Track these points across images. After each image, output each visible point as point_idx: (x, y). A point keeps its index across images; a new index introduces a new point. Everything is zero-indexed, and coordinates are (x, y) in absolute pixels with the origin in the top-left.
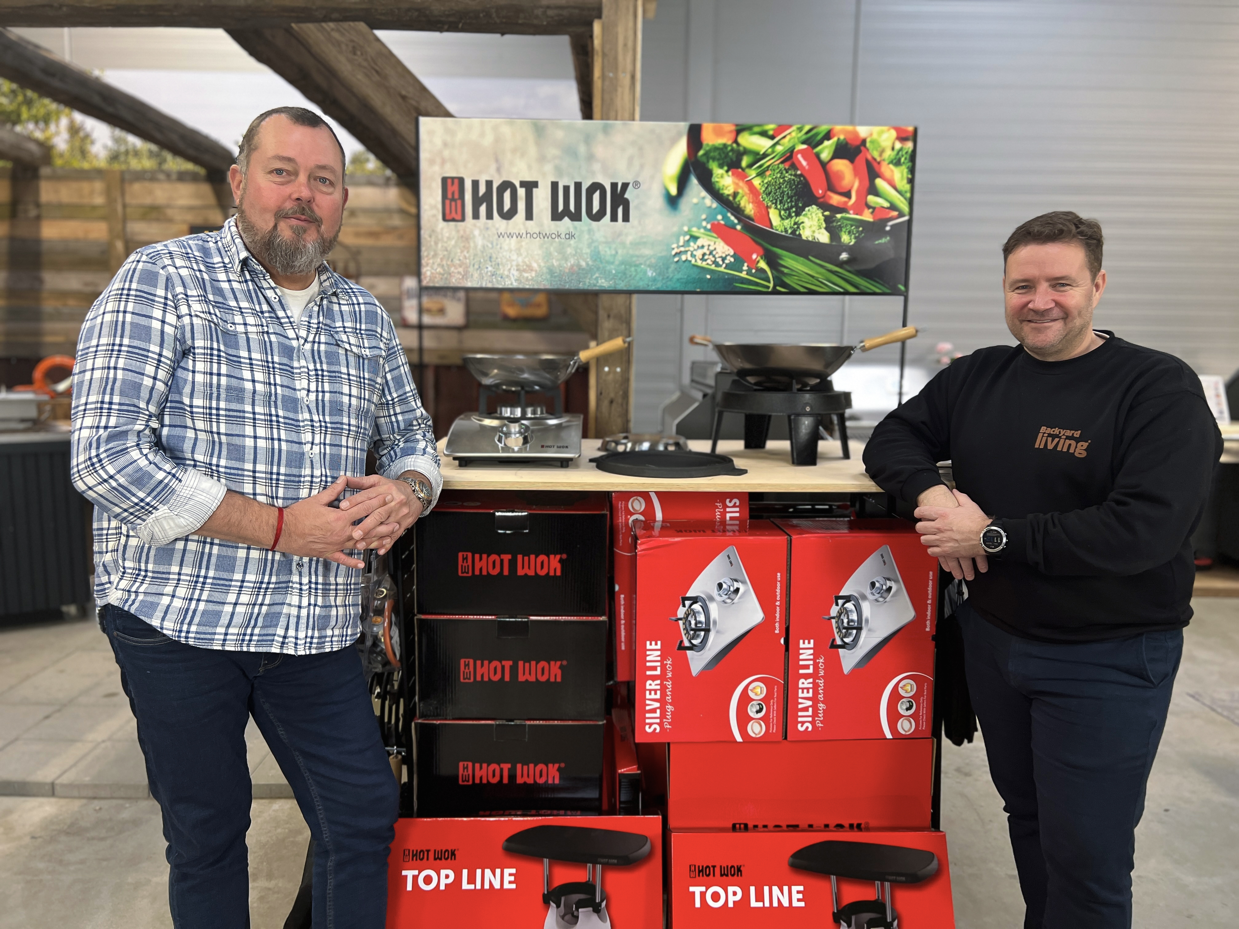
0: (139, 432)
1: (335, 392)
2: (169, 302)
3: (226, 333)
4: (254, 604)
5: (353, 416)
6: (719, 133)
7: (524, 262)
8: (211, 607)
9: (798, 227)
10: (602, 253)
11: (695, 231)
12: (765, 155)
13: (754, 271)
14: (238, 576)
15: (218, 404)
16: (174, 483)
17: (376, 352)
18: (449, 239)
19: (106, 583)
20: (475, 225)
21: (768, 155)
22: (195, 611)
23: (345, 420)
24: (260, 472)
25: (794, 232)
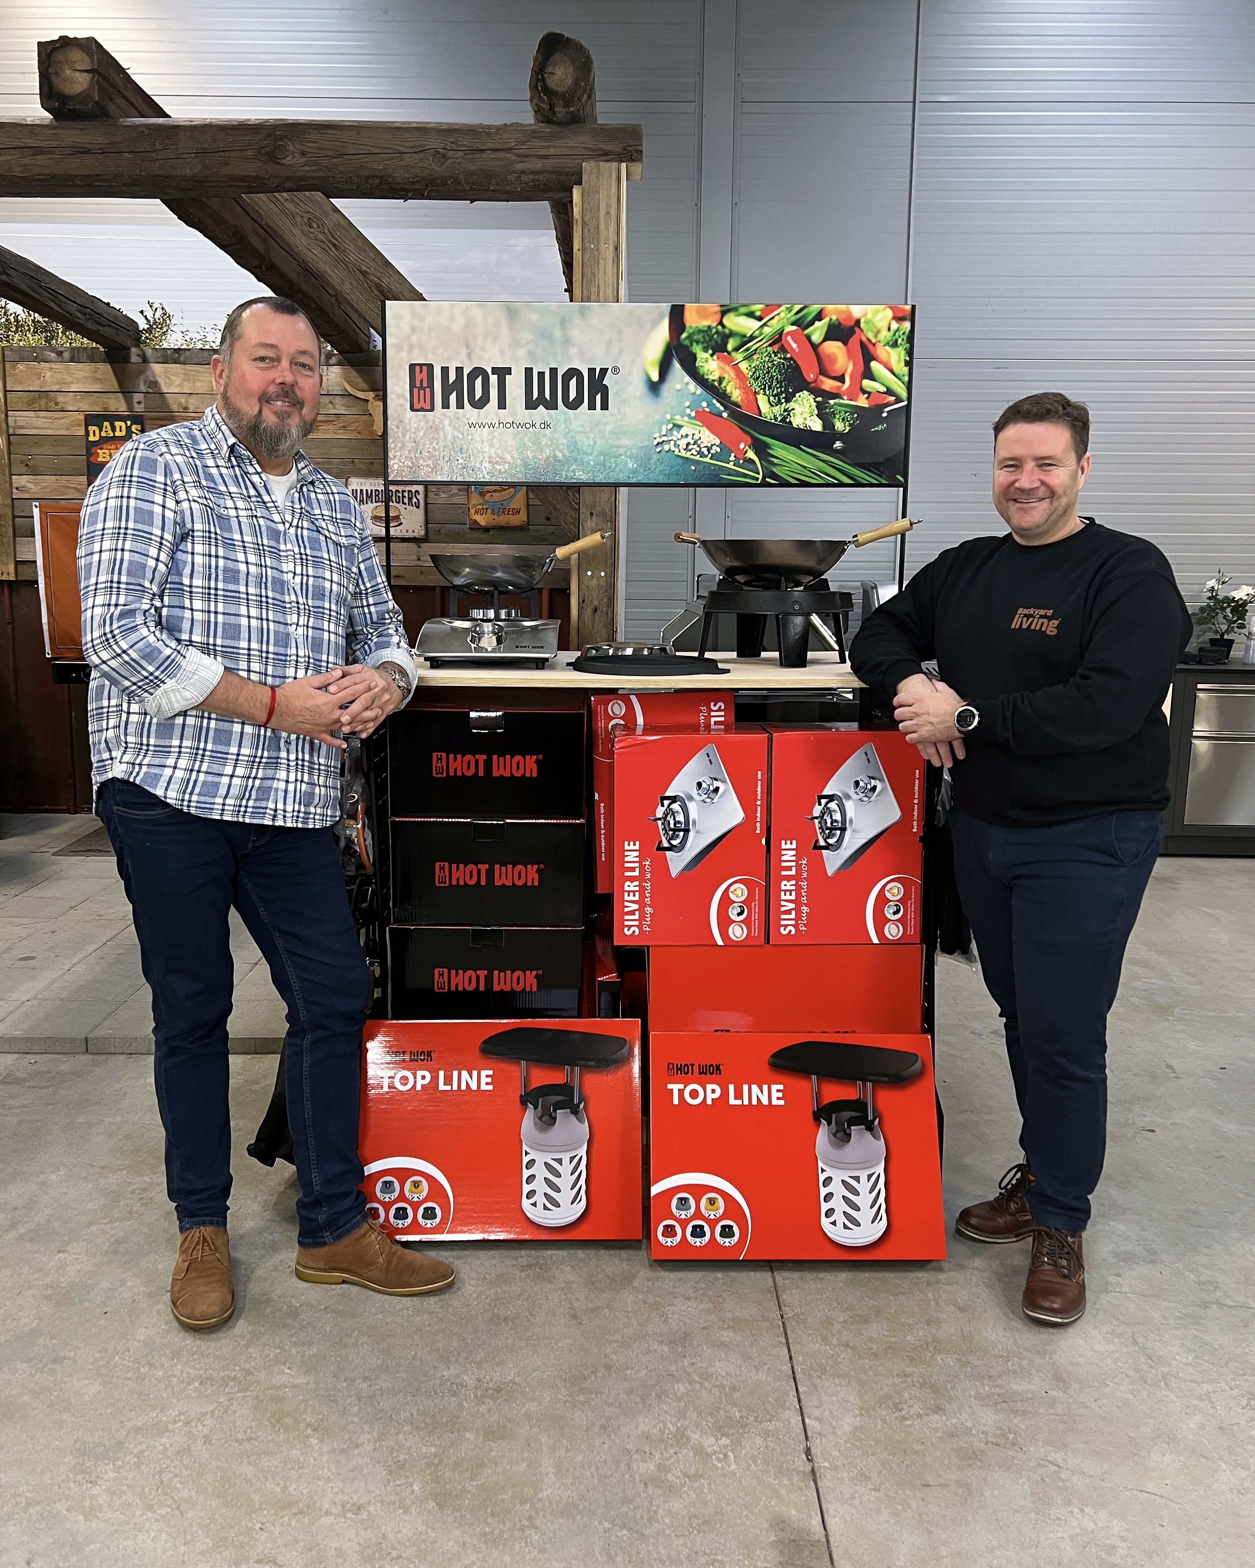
0: (146, 611)
1: (319, 577)
2: (168, 488)
3: (220, 517)
4: (249, 777)
5: (334, 601)
6: (703, 314)
7: (496, 453)
8: (210, 778)
9: (789, 415)
10: (580, 443)
11: (678, 419)
12: (752, 338)
13: (741, 461)
14: (234, 750)
15: (216, 584)
16: (179, 659)
17: (352, 541)
18: (417, 429)
19: (107, 760)
20: (444, 415)
21: (756, 338)
22: (195, 782)
23: (327, 605)
24: (254, 650)
25: (784, 420)
